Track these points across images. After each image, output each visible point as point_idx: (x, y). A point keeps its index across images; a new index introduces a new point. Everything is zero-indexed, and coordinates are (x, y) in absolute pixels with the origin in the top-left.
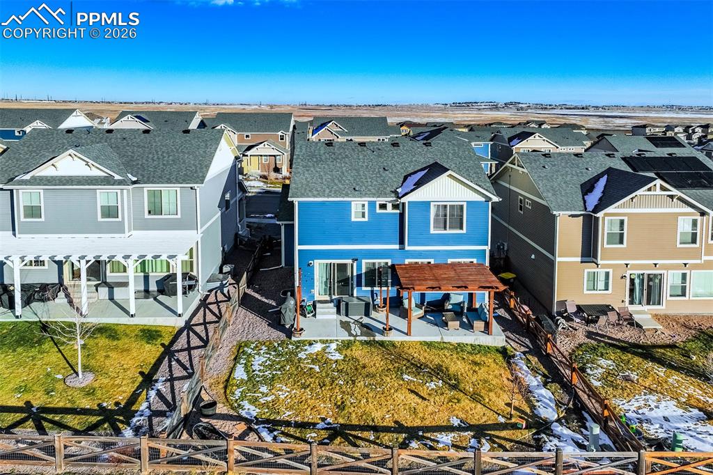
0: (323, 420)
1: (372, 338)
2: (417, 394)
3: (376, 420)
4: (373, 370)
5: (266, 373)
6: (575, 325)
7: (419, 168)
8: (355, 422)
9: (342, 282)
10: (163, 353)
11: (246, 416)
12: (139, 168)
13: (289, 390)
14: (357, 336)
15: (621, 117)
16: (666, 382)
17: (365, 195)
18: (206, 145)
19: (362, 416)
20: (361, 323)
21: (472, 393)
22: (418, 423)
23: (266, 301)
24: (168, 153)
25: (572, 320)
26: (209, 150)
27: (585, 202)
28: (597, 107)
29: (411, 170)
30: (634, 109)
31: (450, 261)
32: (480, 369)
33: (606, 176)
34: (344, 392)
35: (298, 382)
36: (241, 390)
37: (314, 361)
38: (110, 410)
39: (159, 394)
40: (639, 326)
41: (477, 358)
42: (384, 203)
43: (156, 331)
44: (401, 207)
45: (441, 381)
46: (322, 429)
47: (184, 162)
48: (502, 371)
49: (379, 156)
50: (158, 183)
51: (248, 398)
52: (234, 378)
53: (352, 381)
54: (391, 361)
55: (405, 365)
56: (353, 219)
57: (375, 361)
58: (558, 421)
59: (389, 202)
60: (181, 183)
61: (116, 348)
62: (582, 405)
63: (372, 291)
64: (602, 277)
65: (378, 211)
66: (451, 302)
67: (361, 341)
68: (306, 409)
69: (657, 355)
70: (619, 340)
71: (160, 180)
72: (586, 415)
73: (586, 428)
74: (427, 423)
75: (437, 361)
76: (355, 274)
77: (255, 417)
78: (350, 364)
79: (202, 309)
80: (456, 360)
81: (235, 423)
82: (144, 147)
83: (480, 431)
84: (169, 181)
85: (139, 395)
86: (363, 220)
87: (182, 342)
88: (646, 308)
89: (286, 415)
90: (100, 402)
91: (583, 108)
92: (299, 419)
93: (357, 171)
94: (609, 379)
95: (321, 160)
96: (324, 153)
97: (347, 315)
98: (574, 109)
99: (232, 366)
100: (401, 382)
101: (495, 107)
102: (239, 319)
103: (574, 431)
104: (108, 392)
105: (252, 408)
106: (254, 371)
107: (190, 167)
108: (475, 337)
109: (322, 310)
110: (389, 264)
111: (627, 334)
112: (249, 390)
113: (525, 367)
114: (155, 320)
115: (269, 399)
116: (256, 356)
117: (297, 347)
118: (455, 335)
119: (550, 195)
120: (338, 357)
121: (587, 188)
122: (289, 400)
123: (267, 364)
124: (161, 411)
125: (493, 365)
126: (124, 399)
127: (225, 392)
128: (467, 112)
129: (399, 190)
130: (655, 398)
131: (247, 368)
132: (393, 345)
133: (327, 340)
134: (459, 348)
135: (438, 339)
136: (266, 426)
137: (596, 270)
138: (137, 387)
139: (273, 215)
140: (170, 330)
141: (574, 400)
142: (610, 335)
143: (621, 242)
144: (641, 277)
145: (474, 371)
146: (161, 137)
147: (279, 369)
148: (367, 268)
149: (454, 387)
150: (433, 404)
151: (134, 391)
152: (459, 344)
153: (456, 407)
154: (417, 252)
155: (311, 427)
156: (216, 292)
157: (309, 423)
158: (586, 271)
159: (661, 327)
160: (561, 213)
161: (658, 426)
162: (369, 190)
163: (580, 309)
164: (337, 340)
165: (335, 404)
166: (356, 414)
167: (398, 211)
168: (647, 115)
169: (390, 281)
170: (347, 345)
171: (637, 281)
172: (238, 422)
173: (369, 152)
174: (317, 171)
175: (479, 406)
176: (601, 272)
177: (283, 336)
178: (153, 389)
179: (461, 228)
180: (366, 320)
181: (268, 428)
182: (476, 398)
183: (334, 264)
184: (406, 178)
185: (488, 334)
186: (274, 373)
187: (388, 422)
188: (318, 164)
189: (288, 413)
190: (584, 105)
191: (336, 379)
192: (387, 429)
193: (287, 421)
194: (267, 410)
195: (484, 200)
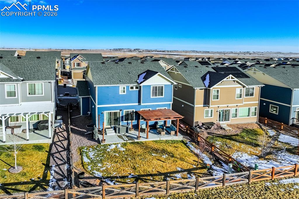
0: (130, 174)
1: (133, 141)
2: (161, 161)
3: (150, 172)
4: (139, 153)
5: (97, 159)
6: (202, 130)
7: (142, 72)
8: (142, 173)
9: (115, 120)
10: (48, 155)
11: (98, 176)
12: (22, 74)
13: (110, 164)
14: (127, 141)
15: (177, 55)
16: (241, 147)
17: (125, 83)
18: (50, 63)
19: (144, 171)
20: (126, 135)
21: (180, 158)
22: (166, 171)
23: (81, 130)
24: (33, 67)
25: (202, 129)
26: (52, 65)
27: (204, 84)
28: (168, 51)
29: (139, 73)
30: (181, 52)
31: (157, 109)
32: (178, 149)
33: (208, 74)
34: (133, 163)
35: (112, 160)
36: (90, 166)
37: (115, 152)
38: (37, 181)
39: (55, 171)
40: (224, 129)
41: (175, 145)
42: (133, 86)
43: (41, 146)
44: (139, 88)
45: (167, 155)
46: (131, 178)
47: (42, 71)
48: (186, 149)
49: (125, 68)
50: (34, 80)
51: (95, 169)
52: (85, 162)
53: (134, 158)
54: (144, 149)
55: (151, 150)
56: (120, 93)
57: (139, 150)
58: (213, 164)
59: (134, 86)
60: (45, 80)
61: (26, 155)
62: (218, 158)
63: (127, 123)
64: (210, 112)
65: (130, 90)
66: (158, 125)
67: (129, 143)
68: (121, 171)
69: (234, 138)
70: (219, 134)
71: (34, 79)
72: (221, 162)
73: (223, 166)
74: (169, 171)
75: (161, 147)
76: (121, 116)
77: (102, 176)
78: (129, 152)
79: (56, 135)
80: (168, 146)
81: (94, 180)
82: (21, 64)
83: (189, 171)
84: (38, 79)
85: (47, 172)
86: (124, 93)
87: (54, 150)
88: (224, 122)
89: (114, 174)
90: (31, 178)
91: (163, 51)
92: (120, 175)
93: (119, 74)
94: (222, 148)
95: (102, 70)
96: (102, 67)
97: (119, 133)
98: (160, 51)
99: (81, 157)
100: (152, 157)
101: (130, 51)
102: (73, 138)
103: (220, 168)
104: (32, 174)
105: (99, 173)
106: (91, 158)
107: (46, 73)
108: (171, 137)
109: (109, 132)
110: (134, 111)
111: (221, 132)
112: (94, 166)
113: (192, 147)
114: (39, 141)
115: (104, 168)
116: (89, 152)
117: (105, 147)
118: (164, 137)
119: (191, 82)
120: (123, 149)
121: (204, 78)
122: (112, 168)
123: (96, 155)
124: (60, 179)
125: (182, 147)
126: (41, 176)
127: (84, 168)
128: (120, 53)
129: (138, 81)
130: (240, 153)
131: (88, 157)
132: (142, 143)
133: (116, 143)
134: (167, 142)
135: (158, 139)
136: (108, 179)
137: (208, 109)
138: (44, 170)
139: (63, 95)
140: (47, 145)
141: (215, 157)
142: (215, 133)
143: (218, 98)
144: (223, 111)
145: (177, 150)
146: (27, 60)
147: (102, 156)
148: (125, 113)
149: (173, 156)
150: (168, 163)
151: (44, 172)
152: (166, 141)
153: (177, 163)
154: (146, 106)
155: (127, 178)
156: (58, 128)
157: (125, 176)
158: (205, 110)
159: (231, 129)
160: (197, 88)
161: (245, 163)
162: (126, 81)
163: (203, 124)
164: (120, 143)
165: (132, 168)
166: (141, 170)
167: (138, 90)
168: (186, 54)
169: (134, 118)
170: (124, 145)
171: (221, 113)
172: (96, 179)
173: (121, 66)
174: (102, 74)
175: (184, 162)
176: (210, 110)
177: (97, 144)
178: (52, 170)
179: (162, 95)
180: (127, 134)
181: (109, 180)
182: (182, 159)
183: (112, 112)
184: (139, 76)
185: (176, 136)
186: (101, 158)
187: (155, 172)
188: (101, 71)
189: (115, 173)
190: (163, 50)
191: (127, 158)
192: (156, 175)
193: (116, 176)
194: (105, 173)
195: (171, 84)
